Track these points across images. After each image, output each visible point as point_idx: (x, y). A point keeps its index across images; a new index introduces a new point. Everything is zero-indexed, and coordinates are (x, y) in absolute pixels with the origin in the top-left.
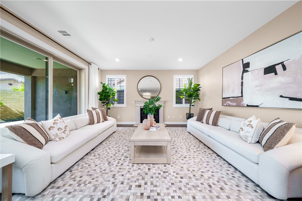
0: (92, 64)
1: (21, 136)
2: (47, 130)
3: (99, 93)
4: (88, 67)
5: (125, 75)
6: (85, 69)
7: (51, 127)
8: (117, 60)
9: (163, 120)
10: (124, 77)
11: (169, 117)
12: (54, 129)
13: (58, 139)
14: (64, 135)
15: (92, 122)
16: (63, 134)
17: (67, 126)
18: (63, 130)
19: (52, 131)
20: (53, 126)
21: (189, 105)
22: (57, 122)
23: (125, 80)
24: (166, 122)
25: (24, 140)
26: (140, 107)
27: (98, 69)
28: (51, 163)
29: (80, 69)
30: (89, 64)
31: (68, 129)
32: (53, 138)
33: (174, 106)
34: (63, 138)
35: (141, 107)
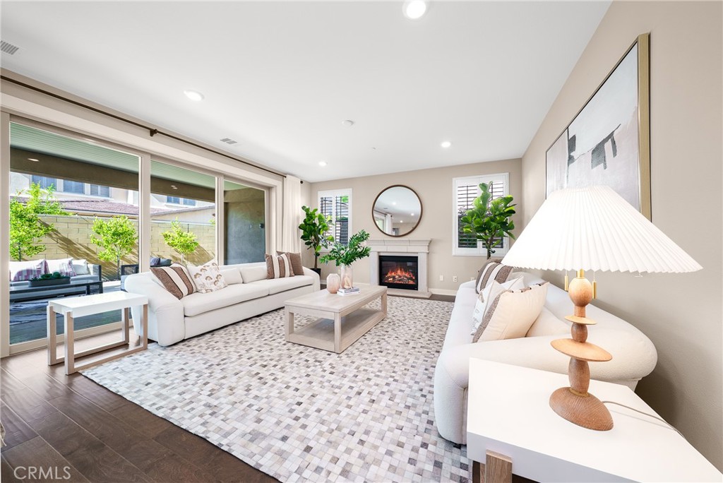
0: (288, 176)
1: (162, 280)
2: (193, 277)
3: (300, 227)
4: (281, 183)
5: (349, 188)
6: (276, 186)
7: (197, 274)
8: (323, 164)
9: (426, 283)
10: (346, 192)
11: (441, 278)
12: (201, 277)
13: (204, 291)
14: (213, 287)
15: (271, 275)
16: (213, 285)
17: (220, 275)
18: (214, 280)
19: (198, 279)
20: (200, 273)
21: (486, 250)
22: (206, 268)
23: (349, 198)
24: (435, 289)
25: (164, 284)
26: (376, 253)
27: (302, 182)
28: (185, 316)
29: (269, 188)
30: (283, 176)
31: (222, 280)
32: (199, 288)
33: (454, 254)
34: (212, 290)
35: (379, 252)
